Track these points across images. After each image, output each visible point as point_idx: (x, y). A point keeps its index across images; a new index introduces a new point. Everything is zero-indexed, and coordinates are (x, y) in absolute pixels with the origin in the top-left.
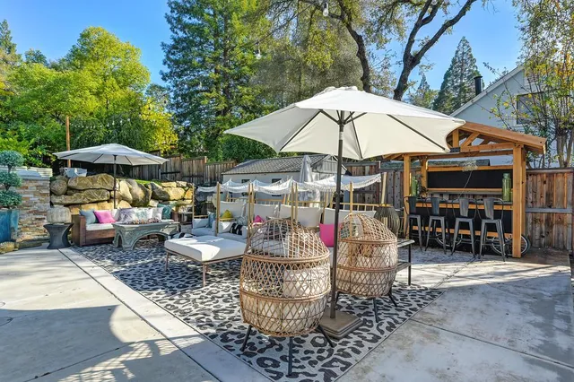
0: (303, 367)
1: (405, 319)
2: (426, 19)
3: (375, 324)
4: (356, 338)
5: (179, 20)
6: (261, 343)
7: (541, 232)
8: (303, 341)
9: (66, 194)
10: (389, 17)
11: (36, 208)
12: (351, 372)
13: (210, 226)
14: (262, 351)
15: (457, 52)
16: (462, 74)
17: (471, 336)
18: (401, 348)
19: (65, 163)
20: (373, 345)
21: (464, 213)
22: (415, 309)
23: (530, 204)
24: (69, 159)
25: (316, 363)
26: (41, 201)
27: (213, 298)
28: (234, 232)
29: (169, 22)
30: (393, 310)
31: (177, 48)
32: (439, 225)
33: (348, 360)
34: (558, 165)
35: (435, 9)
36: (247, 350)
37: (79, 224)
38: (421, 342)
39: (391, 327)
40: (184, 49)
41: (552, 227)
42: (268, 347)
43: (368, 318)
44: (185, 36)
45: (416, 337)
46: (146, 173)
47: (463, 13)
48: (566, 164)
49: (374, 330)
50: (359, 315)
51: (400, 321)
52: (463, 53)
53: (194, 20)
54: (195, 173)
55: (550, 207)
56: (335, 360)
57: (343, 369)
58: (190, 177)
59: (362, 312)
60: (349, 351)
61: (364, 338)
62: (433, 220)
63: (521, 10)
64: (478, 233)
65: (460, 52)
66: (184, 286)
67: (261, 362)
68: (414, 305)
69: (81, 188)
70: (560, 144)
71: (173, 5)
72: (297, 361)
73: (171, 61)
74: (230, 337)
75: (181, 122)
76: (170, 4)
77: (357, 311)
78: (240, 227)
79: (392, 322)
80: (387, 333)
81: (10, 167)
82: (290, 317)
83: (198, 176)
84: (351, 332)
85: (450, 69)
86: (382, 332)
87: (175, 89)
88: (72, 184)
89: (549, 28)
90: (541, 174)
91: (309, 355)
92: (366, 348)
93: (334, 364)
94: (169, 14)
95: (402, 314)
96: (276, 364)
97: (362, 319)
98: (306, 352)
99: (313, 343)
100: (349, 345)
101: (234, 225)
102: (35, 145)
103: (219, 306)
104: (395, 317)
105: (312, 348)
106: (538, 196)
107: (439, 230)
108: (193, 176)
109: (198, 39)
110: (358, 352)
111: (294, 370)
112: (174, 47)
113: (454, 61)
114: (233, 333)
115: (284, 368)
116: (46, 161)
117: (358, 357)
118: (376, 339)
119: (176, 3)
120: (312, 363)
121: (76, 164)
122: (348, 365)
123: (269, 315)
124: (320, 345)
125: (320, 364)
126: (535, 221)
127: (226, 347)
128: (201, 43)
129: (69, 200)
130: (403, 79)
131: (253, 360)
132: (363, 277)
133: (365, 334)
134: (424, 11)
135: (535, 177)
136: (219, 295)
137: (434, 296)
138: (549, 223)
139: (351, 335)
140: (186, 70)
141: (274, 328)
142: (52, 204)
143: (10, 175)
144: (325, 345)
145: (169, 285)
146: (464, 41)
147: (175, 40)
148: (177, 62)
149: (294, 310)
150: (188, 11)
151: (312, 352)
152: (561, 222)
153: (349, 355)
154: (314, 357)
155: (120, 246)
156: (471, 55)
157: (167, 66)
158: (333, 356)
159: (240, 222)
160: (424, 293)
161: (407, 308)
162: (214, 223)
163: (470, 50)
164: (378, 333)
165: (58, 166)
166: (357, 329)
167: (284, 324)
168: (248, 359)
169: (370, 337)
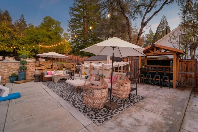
0: (99, 117)
1: (132, 105)
2: (149, 11)
3: (123, 106)
4: (116, 110)
5: (72, 13)
6: (89, 110)
7: (184, 80)
8: (101, 110)
9: (39, 66)
10: (137, 10)
11: (31, 70)
12: (113, 118)
13: (79, 76)
14: (89, 112)
15: (162, 20)
16: (163, 27)
17: (151, 110)
18: (128, 113)
19: (39, 57)
20: (121, 112)
21: (157, 73)
22: (136, 103)
23: (180, 71)
24: (40, 56)
25: (103, 116)
26: (32, 69)
27: (78, 97)
28: (86, 78)
29: (70, 13)
30: (129, 102)
31: (72, 22)
32: (149, 77)
33: (112, 115)
34: (190, 58)
35: (152, 7)
36: (85, 111)
37: (42, 75)
38: (135, 112)
39: (127, 107)
40: (74, 22)
41: (188, 78)
42: (91, 111)
43: (121, 104)
44: (74, 18)
45: (134, 110)
46: (62, 60)
47: (161, 8)
48: (193, 58)
49: (122, 108)
50: (119, 104)
51: (131, 105)
52: (164, 20)
53: (77, 13)
54: (77, 60)
55: (187, 72)
56: (109, 115)
57: (110, 118)
58: (75, 61)
59: (120, 103)
60: (113, 113)
61: (119, 110)
62: (148, 76)
63: (181, 7)
64: (162, 80)
65: (163, 20)
66: (70, 94)
67: (88, 115)
68: (136, 101)
69: (43, 64)
70: (191, 52)
71: (71, 8)
72: (98, 115)
73: (70, 25)
74: (81, 108)
75: (73, 44)
76: (70, 8)
77: (118, 102)
78: (88, 77)
79: (128, 106)
80: (126, 109)
81: (24, 59)
82: (96, 103)
83: (77, 61)
84: (115, 108)
85: (159, 26)
86: (124, 108)
87: (71, 34)
88: (41, 63)
89: (190, 13)
90: (184, 61)
91: (102, 114)
92: (118, 112)
93: (108, 116)
94: (70, 11)
95: (132, 104)
96: (92, 115)
97: (119, 105)
98: (101, 113)
99: (104, 110)
100: (114, 111)
101: (86, 76)
102: (31, 52)
103: (79, 100)
104: (129, 104)
105: (103, 112)
106: (183, 68)
107: (149, 79)
108: (76, 61)
109: (78, 18)
110: (116, 113)
111: (96, 117)
112: (71, 21)
113: (160, 23)
114: (82, 107)
115: (94, 117)
116: (34, 56)
117: (115, 115)
118: (122, 110)
119: (72, 8)
120: (102, 116)
121: (42, 58)
122: (112, 117)
123: (90, 102)
124: (105, 111)
125: (104, 116)
126: (182, 76)
127: (79, 110)
128: (79, 20)
129: (40, 68)
130: (141, 30)
131: (86, 114)
132: (120, 92)
133: (119, 109)
134: (148, 8)
135: (182, 62)
136: (80, 96)
137: (143, 99)
138: (186, 77)
139: (115, 109)
140: (74, 28)
141: (91, 106)
142: (35, 69)
143: (24, 61)
144: (107, 111)
145: (66, 93)
146: (164, 16)
147: (71, 19)
148: (72, 26)
149: (97, 101)
150: (75, 10)
151: (103, 113)
152: (191, 77)
153: (113, 114)
154: (103, 114)
155: (54, 82)
156: (166, 21)
157: (69, 27)
158: (108, 114)
159: (88, 75)
160: (140, 98)
161: (134, 102)
162: (80, 75)
163: (166, 19)
164: (123, 109)
165: (37, 58)
166: (117, 107)
167: (94, 105)
168: (85, 114)
169: (120, 110)
